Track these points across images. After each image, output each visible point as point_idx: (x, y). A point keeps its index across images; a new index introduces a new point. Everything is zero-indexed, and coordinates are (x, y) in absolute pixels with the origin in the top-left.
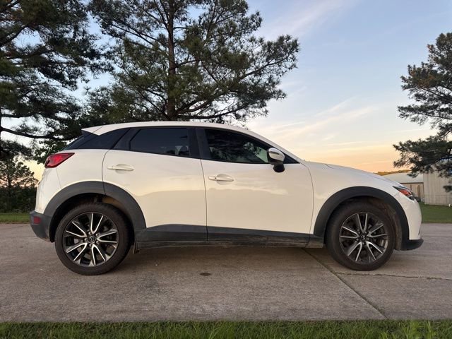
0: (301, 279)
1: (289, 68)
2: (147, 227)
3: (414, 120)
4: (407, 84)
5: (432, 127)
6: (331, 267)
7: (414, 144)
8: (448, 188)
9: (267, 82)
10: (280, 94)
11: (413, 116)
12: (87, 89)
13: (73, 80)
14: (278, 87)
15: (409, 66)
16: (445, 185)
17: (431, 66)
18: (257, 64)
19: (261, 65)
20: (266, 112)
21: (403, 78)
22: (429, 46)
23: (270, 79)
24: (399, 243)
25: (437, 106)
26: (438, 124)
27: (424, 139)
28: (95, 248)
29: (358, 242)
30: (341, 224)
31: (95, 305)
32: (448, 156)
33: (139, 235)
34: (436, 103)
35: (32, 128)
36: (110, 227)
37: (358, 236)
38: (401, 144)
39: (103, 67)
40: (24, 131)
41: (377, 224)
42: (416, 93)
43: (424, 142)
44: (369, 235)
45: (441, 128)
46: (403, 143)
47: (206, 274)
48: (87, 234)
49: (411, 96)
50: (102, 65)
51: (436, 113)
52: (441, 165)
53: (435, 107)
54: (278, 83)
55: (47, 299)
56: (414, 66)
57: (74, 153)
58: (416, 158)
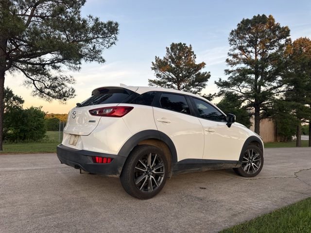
4: (154, 67)
9: (92, 49)
21: (153, 63)
22: (167, 48)
29: (248, 164)
34: (165, 81)
41: (256, 155)
42: (157, 73)
54: (101, 51)
56: (158, 57)
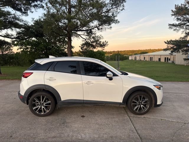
0: (117, 119)
1: (121, 10)
2: (62, 100)
3: (175, 30)
4: (173, 13)
5: (182, 33)
6: (128, 113)
7: (173, 41)
8: (185, 59)
9: (112, 16)
10: (117, 22)
11: (174, 28)
12: (33, 19)
13: (26, 11)
14: (116, 18)
15: (175, 5)
16: (184, 58)
17: (185, 5)
18: (107, 8)
19: (109, 8)
20: (111, 27)
21: (172, 11)
23: (113, 14)
24: (153, 106)
25: (186, 23)
26: (185, 32)
27: (178, 39)
28: (43, 108)
29: (138, 105)
30: (132, 99)
31: (45, 134)
32: (187, 46)
33: (59, 103)
34: (185, 22)
35: (10, 35)
36: (48, 100)
37: (138, 103)
38: (167, 41)
39: (39, 6)
40: (7, 36)
41: (146, 99)
42: (177, 17)
43: (177, 40)
44: (143, 103)
45: (186, 33)
46: (168, 41)
47: (83, 116)
48: (40, 103)
49: (175, 19)
50: (39, 5)
51: (184, 27)
52: (184, 50)
53: (185, 24)
54: (116, 16)
55: (29, 130)
56: (178, 5)
57: (33, 73)
58: (173, 47)
